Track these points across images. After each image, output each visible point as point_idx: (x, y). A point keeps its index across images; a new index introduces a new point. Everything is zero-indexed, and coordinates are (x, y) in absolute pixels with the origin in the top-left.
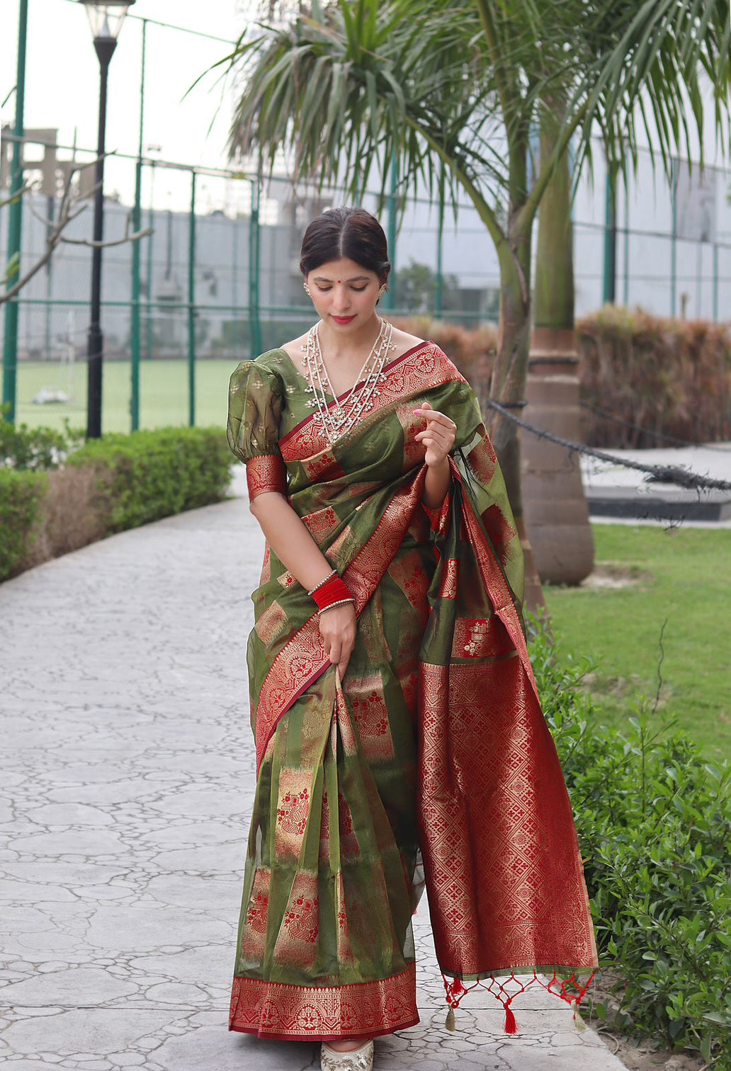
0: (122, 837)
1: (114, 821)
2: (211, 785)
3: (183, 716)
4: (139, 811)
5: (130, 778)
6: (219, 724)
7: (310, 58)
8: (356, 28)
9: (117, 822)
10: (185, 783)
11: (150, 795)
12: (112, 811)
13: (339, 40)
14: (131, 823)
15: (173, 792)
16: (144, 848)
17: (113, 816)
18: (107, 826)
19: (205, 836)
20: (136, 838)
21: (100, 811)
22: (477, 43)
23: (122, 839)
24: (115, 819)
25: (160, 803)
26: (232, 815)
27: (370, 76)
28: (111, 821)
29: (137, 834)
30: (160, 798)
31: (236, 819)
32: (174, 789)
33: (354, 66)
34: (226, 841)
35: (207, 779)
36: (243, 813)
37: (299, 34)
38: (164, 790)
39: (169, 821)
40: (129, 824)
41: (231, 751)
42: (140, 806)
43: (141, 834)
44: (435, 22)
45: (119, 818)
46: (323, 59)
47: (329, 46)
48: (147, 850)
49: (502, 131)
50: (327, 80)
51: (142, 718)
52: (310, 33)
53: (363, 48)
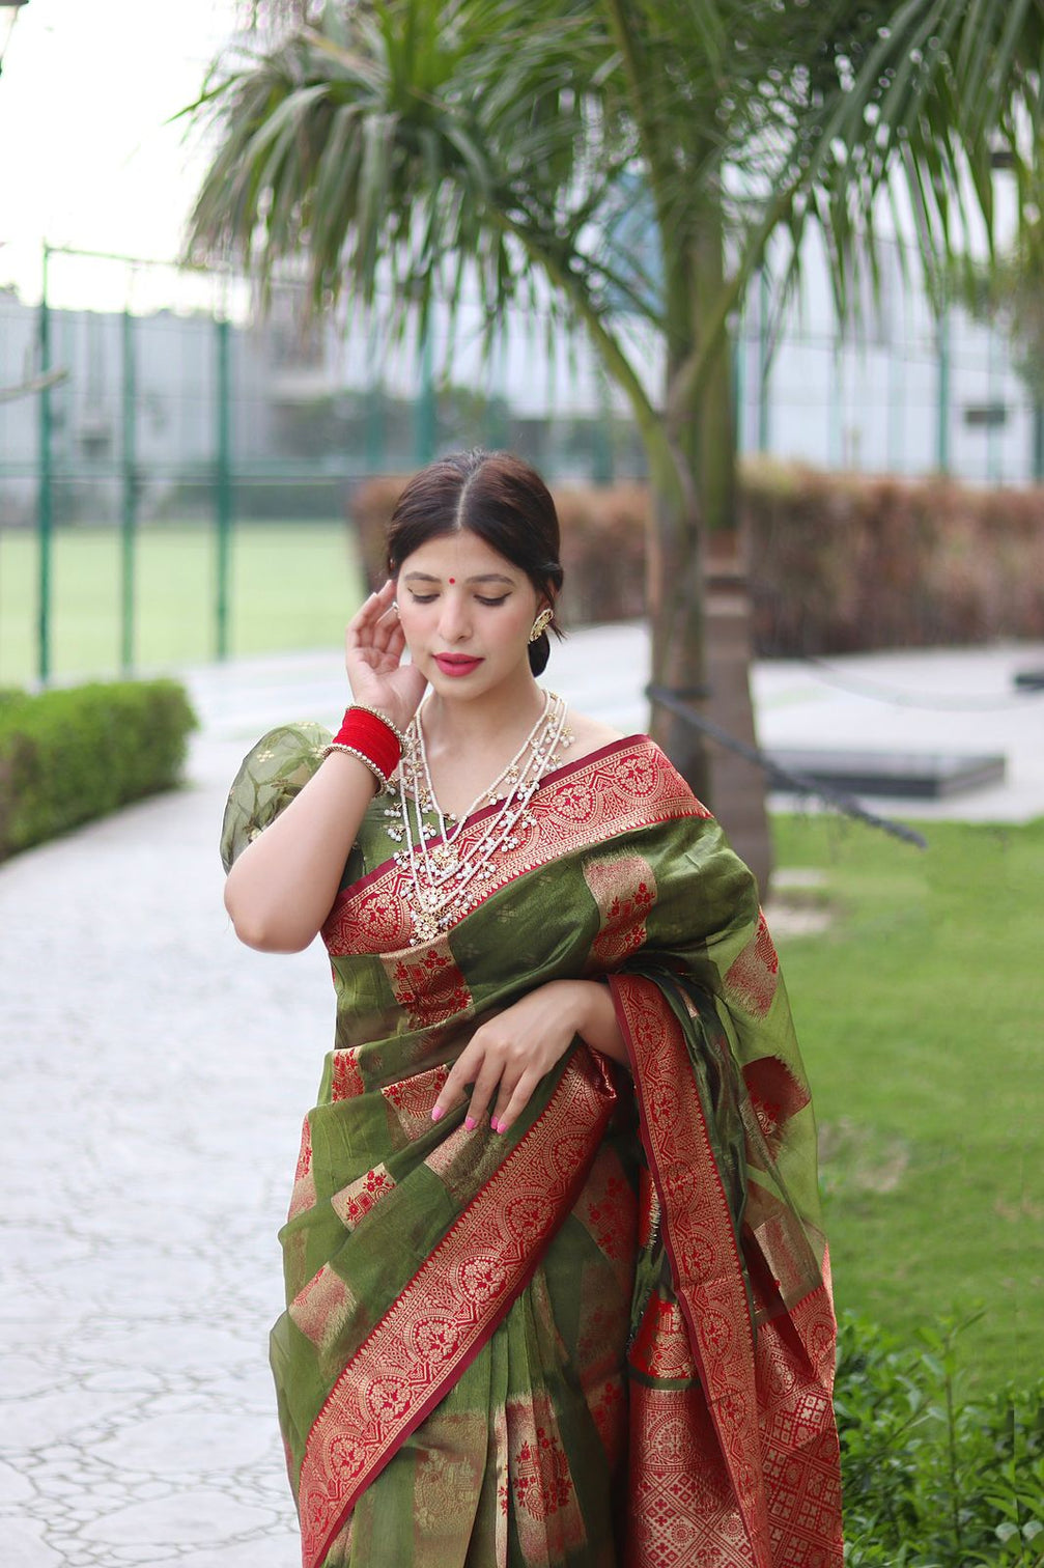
0: (49, 1530)
1: (32, 1491)
2: (200, 1398)
3: (142, 1241)
4: (76, 1465)
5: (58, 1388)
6: (200, 1254)
7: (324, 109)
8: (404, 55)
9: (39, 1493)
10: (155, 1395)
11: (93, 1426)
12: (31, 1466)
13: (375, 75)
14: (65, 1496)
15: (134, 1417)
16: (88, 1558)
17: (32, 1480)
18: (20, 1505)
19: (196, 1525)
20: (73, 1534)
21: (8, 1469)
22: (610, 79)
23: (51, 1536)
24: (35, 1486)
25: (112, 1445)
26: (241, 1470)
27: (428, 140)
28: (25, 1491)
29: (73, 1525)
30: (111, 1434)
31: (245, 1478)
32: (135, 1411)
33: (402, 122)
34: (234, 1537)
35: (190, 1385)
36: (258, 1464)
37: (306, 63)
38: (118, 1413)
39: (131, 1486)
40: (59, 1499)
41: (228, 1317)
42: (75, 1453)
43: (82, 1523)
44: (537, 41)
45: (42, 1485)
46: (347, 111)
47: (357, 88)
48: (92, 1563)
49: (652, 235)
50: (353, 149)
51: (76, 1248)
52: (324, 65)
53: (415, 91)
